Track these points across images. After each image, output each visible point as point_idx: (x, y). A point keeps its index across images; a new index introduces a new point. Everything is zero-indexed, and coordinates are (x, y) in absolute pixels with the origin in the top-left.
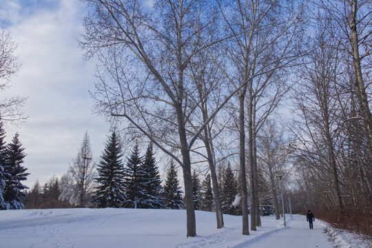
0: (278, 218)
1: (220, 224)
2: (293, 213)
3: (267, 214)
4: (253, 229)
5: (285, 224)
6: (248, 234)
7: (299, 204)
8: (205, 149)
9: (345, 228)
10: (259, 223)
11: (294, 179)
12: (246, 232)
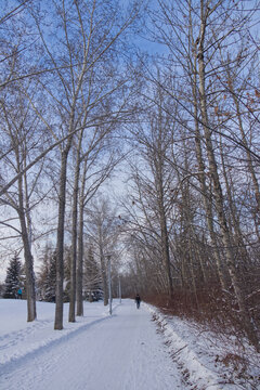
0: (106, 303)
1: (32, 316)
2: (122, 297)
3: (95, 299)
4: (72, 320)
5: (111, 312)
6: (61, 328)
7: (129, 288)
8: (18, 221)
9: (175, 314)
10: (80, 312)
11: (125, 261)
12: (59, 325)
